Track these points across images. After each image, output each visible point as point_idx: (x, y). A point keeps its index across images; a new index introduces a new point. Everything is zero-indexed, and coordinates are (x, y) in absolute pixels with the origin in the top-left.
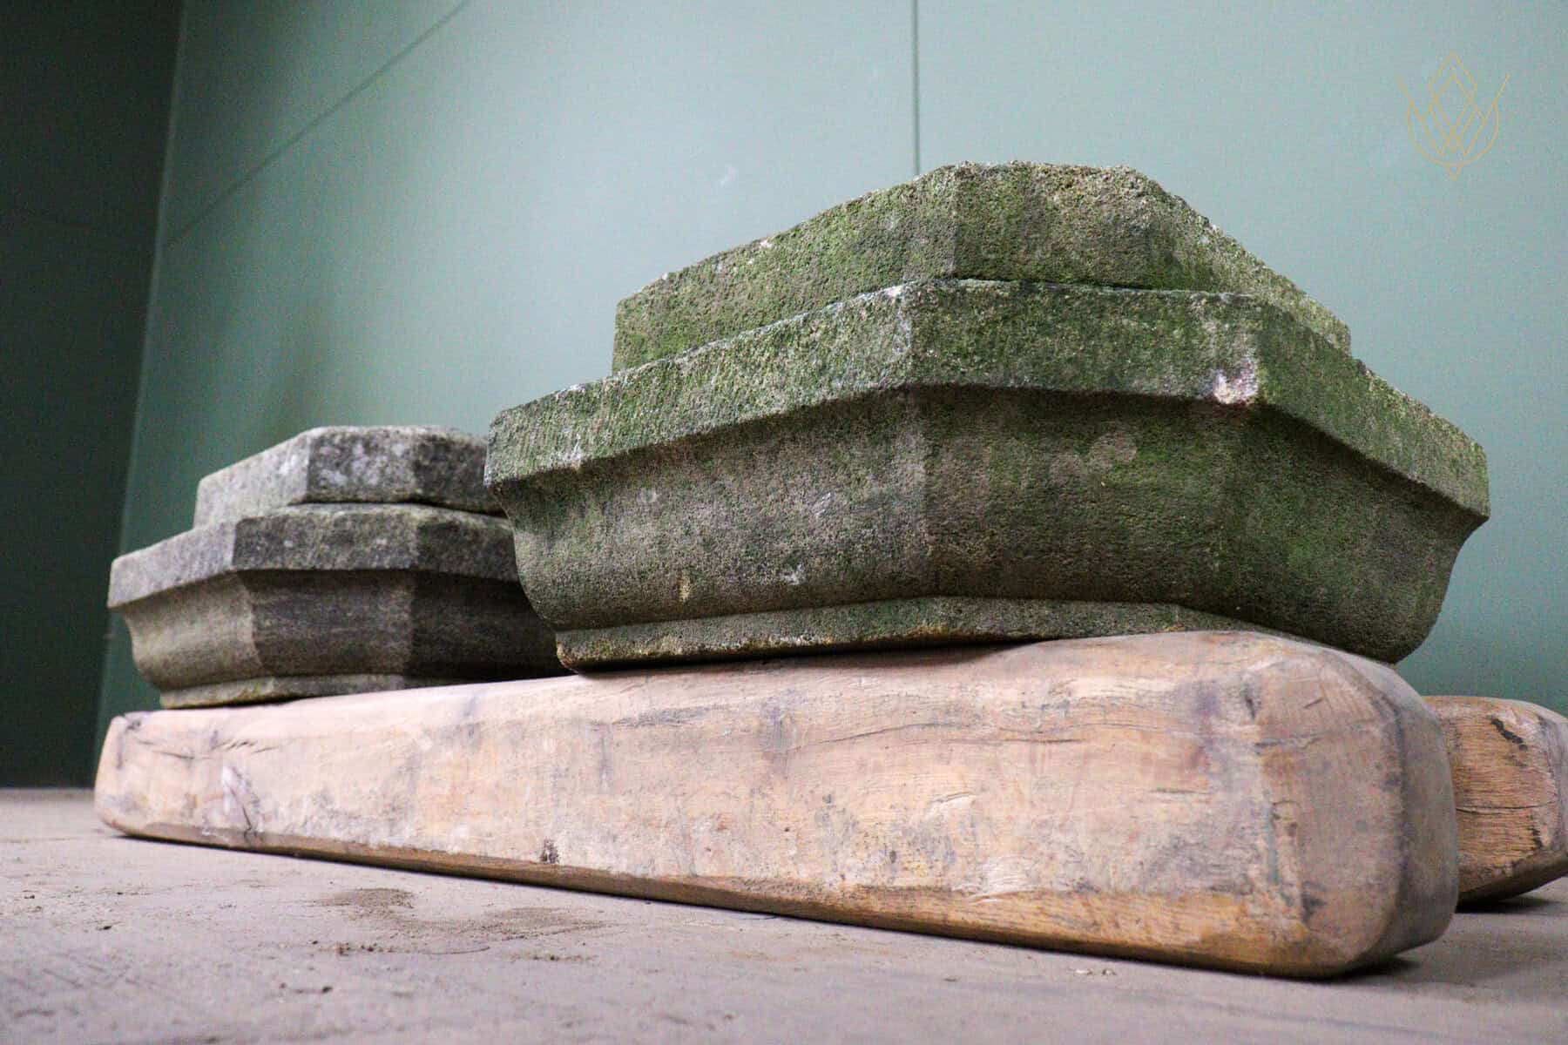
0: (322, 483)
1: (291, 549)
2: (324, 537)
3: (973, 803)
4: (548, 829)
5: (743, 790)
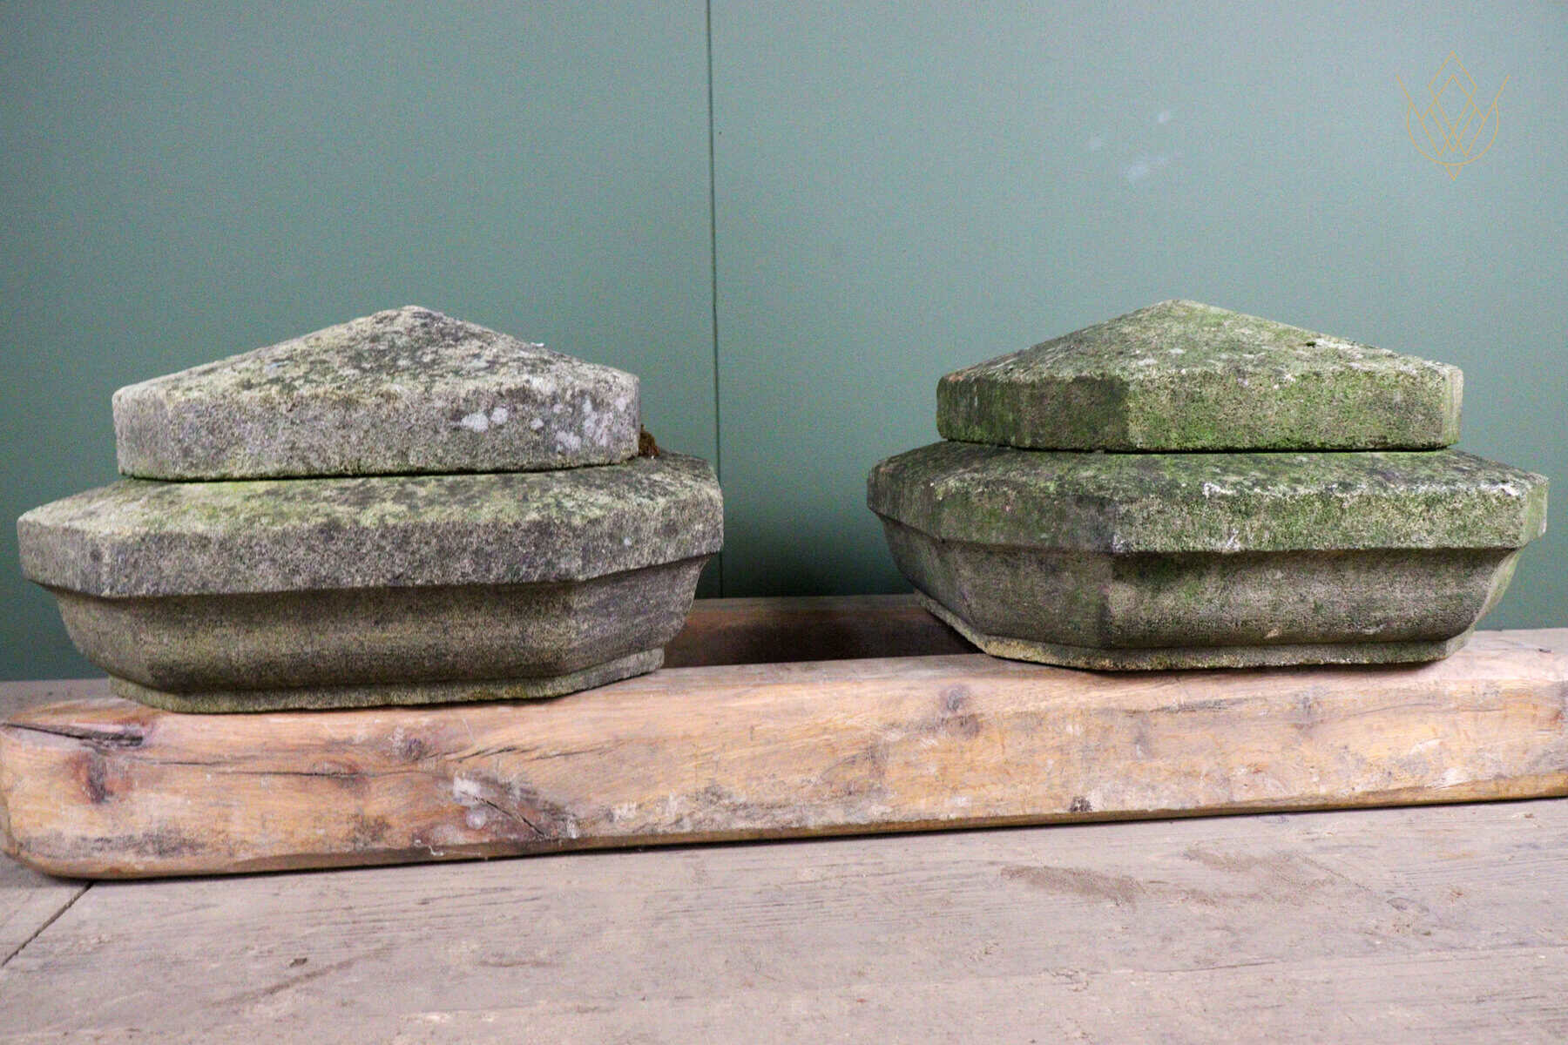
0: (559, 448)
1: (631, 547)
2: (655, 529)
3: (1441, 743)
4: (1078, 789)
5: (1275, 747)
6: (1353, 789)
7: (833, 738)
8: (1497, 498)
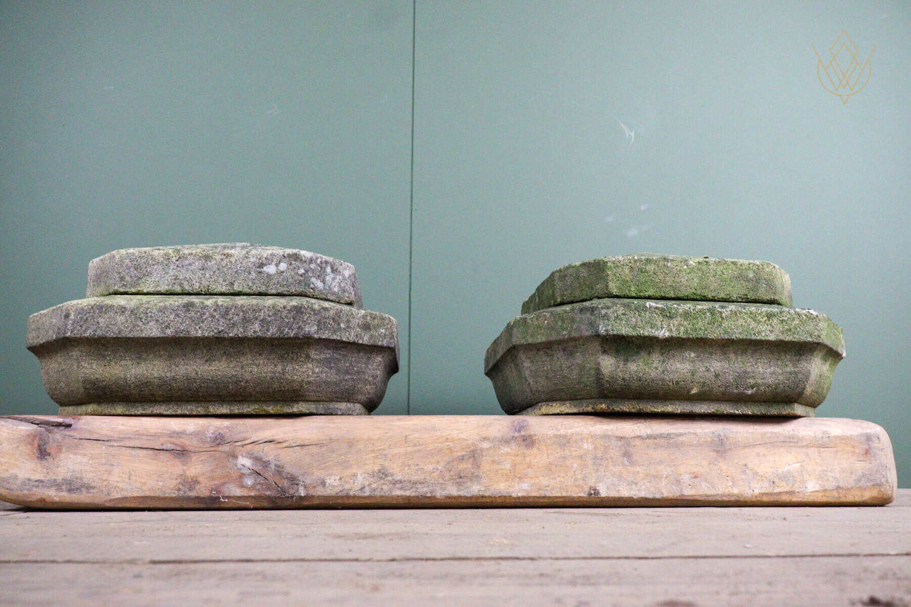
4: (592, 482)
5: (705, 463)
6: (753, 491)
7: (451, 444)
8: (806, 315)
